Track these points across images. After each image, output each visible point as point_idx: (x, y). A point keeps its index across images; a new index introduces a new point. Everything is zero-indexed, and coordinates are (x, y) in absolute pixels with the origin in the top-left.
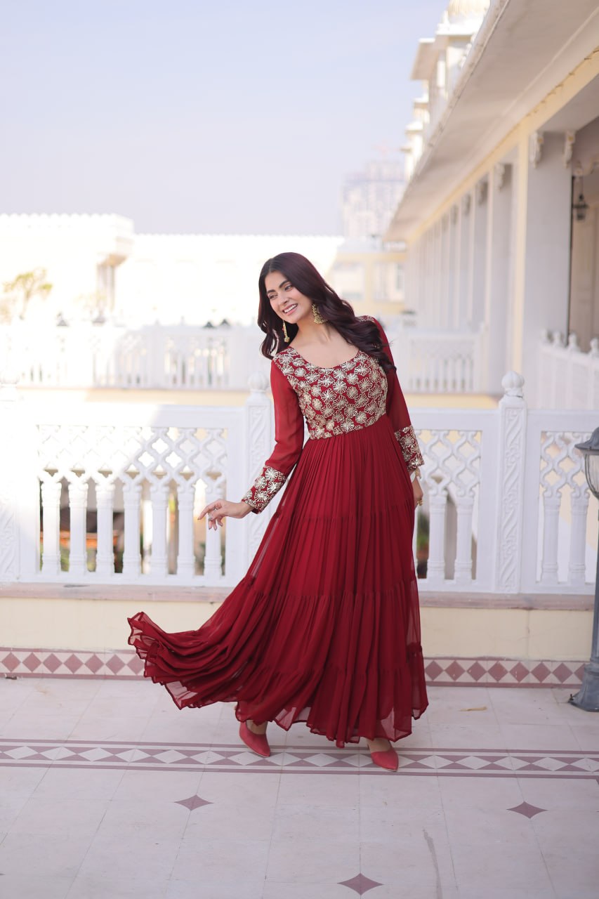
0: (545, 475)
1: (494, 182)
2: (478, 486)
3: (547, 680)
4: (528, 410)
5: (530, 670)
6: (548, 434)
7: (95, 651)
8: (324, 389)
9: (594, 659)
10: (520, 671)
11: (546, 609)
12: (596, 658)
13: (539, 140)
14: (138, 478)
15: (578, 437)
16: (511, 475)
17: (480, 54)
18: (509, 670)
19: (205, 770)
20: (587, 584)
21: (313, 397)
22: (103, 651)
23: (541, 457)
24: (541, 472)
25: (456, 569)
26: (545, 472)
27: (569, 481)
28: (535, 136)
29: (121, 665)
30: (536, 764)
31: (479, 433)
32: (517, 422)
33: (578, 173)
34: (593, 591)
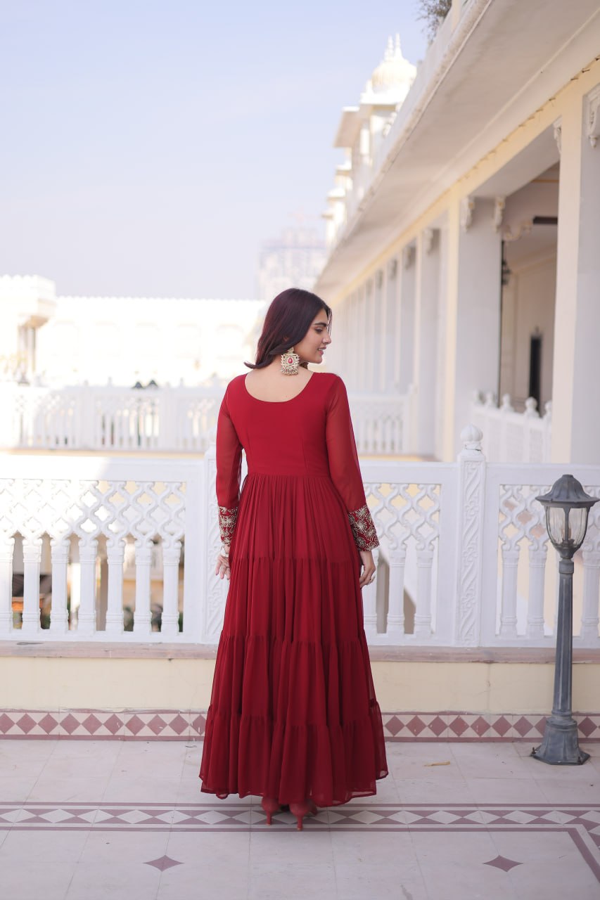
0: (504, 528)
1: (422, 247)
2: (437, 539)
3: (508, 734)
4: (486, 463)
5: (491, 725)
6: (507, 487)
7: (49, 710)
9: (556, 712)
10: (481, 726)
11: (506, 663)
12: (558, 711)
13: (470, 205)
15: (536, 490)
16: (471, 526)
17: (417, 120)
18: (470, 724)
19: (171, 830)
20: (545, 637)
22: (57, 710)
23: (500, 511)
24: (499, 525)
25: (415, 623)
26: (503, 526)
27: (527, 533)
28: (466, 202)
29: (76, 724)
30: (506, 817)
31: (438, 487)
32: (476, 475)
33: (508, 238)
34: (553, 644)
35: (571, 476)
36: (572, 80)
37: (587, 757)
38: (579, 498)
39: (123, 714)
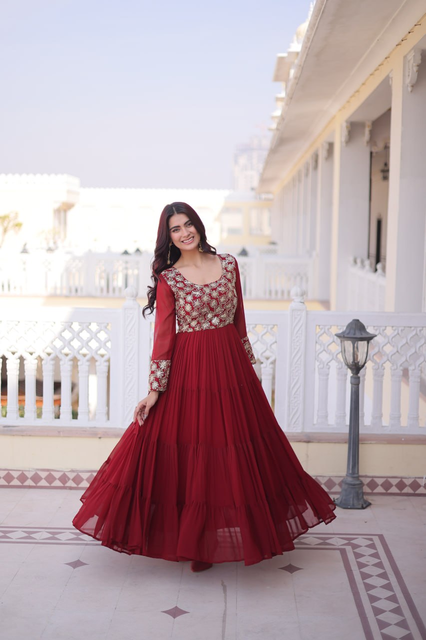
0: (319, 354)
1: (322, 154)
2: (275, 361)
4: (307, 311)
6: (321, 327)
7: (23, 469)
8: (195, 298)
9: (348, 475)
11: (319, 442)
12: (350, 474)
13: (347, 127)
14: (52, 356)
15: (340, 329)
16: (298, 352)
19: (87, 544)
20: (344, 426)
21: (186, 302)
22: (28, 470)
23: (316, 342)
24: (316, 352)
26: (319, 352)
27: (335, 357)
28: (345, 125)
29: (40, 479)
30: (303, 541)
31: (276, 326)
33: (375, 150)
34: (347, 430)
35: (358, 320)
36: (397, 45)
37: (369, 504)
38: (362, 334)
39: (69, 473)
